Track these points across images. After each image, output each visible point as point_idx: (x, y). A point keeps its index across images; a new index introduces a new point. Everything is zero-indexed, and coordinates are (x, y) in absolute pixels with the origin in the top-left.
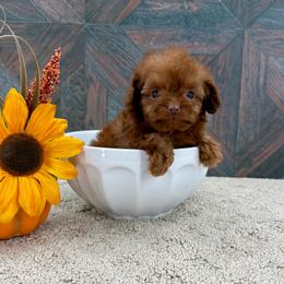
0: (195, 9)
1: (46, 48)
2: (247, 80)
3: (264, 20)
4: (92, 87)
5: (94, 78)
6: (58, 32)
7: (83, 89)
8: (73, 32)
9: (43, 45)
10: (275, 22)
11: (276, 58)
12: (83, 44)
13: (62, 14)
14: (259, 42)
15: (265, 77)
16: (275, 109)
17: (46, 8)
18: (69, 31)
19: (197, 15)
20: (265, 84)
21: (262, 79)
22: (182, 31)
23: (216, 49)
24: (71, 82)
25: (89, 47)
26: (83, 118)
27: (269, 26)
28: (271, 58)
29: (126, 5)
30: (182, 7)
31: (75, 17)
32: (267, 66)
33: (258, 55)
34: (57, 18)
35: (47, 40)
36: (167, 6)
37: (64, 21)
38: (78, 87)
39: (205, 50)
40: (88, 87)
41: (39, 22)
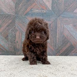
0: (45, 12)
1: (4, 21)
2: (58, 31)
3: (62, 15)
4: (17, 32)
5: (18, 29)
7: (15, 33)
8: (12, 17)
10: (65, 16)
13: (9, 12)
14: (61, 21)
15: (63, 30)
16: (66, 38)
17: (4, 10)
18: (11, 17)
20: (63, 31)
21: (62, 30)
23: (50, 22)
24: (12, 30)
25: (16, 21)
26: (15, 40)
27: (64, 17)
28: (64, 25)
29: (26, 10)
30: (41, 11)
32: (63, 27)
33: (61, 24)
34: (7, 13)
35: (4, 19)
37: (9, 14)
38: (13, 32)
40: (16, 32)
41: (2, 14)
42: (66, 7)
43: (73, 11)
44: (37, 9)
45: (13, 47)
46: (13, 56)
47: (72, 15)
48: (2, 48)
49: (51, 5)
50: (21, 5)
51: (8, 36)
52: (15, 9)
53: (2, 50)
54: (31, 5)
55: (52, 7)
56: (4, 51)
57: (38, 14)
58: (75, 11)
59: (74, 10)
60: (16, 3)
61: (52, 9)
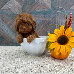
0: (46, 10)
1: (14, 20)
6: (16, 16)
9: (13, 19)
11: (63, 20)
14: (59, 17)
17: (14, 11)
19: (46, 12)
22: (43, 15)
23: (50, 19)
27: (61, 14)
28: (62, 20)
29: (31, 10)
30: (43, 10)
31: (20, 13)
32: (61, 22)
33: (59, 20)
34: (16, 13)
35: (14, 18)
36: (39, 10)
37: (18, 14)
39: (48, 19)
41: (12, 14)
47: (69, 12)
49: (51, 5)
50: (26, 6)
52: (22, 9)
53: (13, 42)
54: (35, 6)
57: (40, 12)
58: (71, 9)
59: (70, 8)
60: (23, 5)
61: (51, 8)
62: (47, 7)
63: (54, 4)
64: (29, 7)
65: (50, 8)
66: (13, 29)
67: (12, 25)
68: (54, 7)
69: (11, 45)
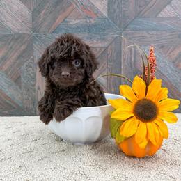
0: (93, 22)
1: (11, 48)
2: (124, 60)
3: (132, 26)
6: (17, 39)
7: (33, 70)
8: (26, 39)
9: (10, 46)
10: (138, 27)
12: (32, 45)
13: (20, 28)
14: (130, 38)
15: (135, 58)
17: (10, 25)
18: (24, 38)
19: (95, 25)
20: (135, 61)
21: (133, 59)
22: (87, 35)
23: (106, 44)
24: (27, 66)
25: (35, 46)
26: (34, 85)
27: (136, 30)
30: (86, 22)
31: (27, 30)
32: (135, 52)
34: (17, 31)
35: (12, 43)
36: (78, 21)
37: (20, 32)
38: (31, 69)
39: (100, 45)
41: (7, 33)
42: (140, 7)
43: (157, 15)
44: (78, 18)
45: (30, 98)
46: (31, 117)
47: (155, 23)
48: (8, 102)
49: (106, 7)
50: (43, 12)
51: (20, 77)
53: (10, 105)
54: (64, 11)
55: (108, 10)
56: (14, 108)
57: (78, 28)
58: (160, 15)
59: (159, 13)
60: (35, 9)
61: (108, 15)
62: (97, 13)
63: (116, 5)
64: (50, 13)
65: (105, 14)
66: (9, 73)
67: (8, 63)
68: (115, 11)
69: (6, 112)
